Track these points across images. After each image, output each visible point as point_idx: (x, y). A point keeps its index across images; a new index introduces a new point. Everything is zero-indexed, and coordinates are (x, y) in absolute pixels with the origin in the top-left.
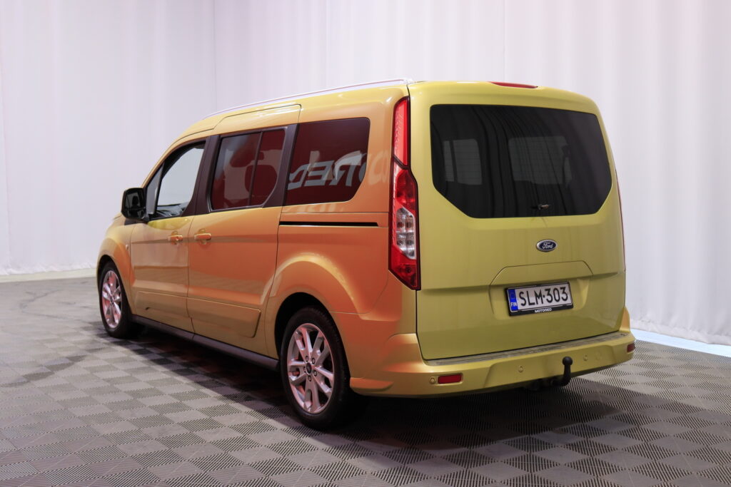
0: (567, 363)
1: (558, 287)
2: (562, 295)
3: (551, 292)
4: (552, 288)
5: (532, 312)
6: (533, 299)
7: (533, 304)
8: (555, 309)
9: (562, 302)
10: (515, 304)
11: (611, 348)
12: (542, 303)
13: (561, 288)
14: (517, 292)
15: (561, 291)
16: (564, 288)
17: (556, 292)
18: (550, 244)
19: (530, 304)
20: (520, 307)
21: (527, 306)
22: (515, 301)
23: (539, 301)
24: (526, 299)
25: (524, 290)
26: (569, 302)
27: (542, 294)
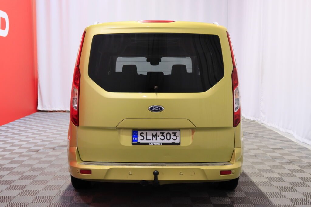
0: (156, 174)
1: (171, 132)
2: (172, 137)
3: (165, 135)
4: (166, 132)
5: (148, 144)
6: (149, 137)
7: (150, 140)
8: (164, 144)
9: (171, 141)
10: (136, 139)
11: (203, 170)
12: (156, 140)
13: (173, 133)
14: (139, 132)
15: (172, 135)
16: (175, 133)
17: (168, 135)
18: (158, 108)
19: (147, 139)
20: (139, 141)
21: (145, 141)
22: (137, 137)
23: (154, 138)
24: (145, 137)
25: (145, 132)
26: (177, 141)
27: (157, 135)
